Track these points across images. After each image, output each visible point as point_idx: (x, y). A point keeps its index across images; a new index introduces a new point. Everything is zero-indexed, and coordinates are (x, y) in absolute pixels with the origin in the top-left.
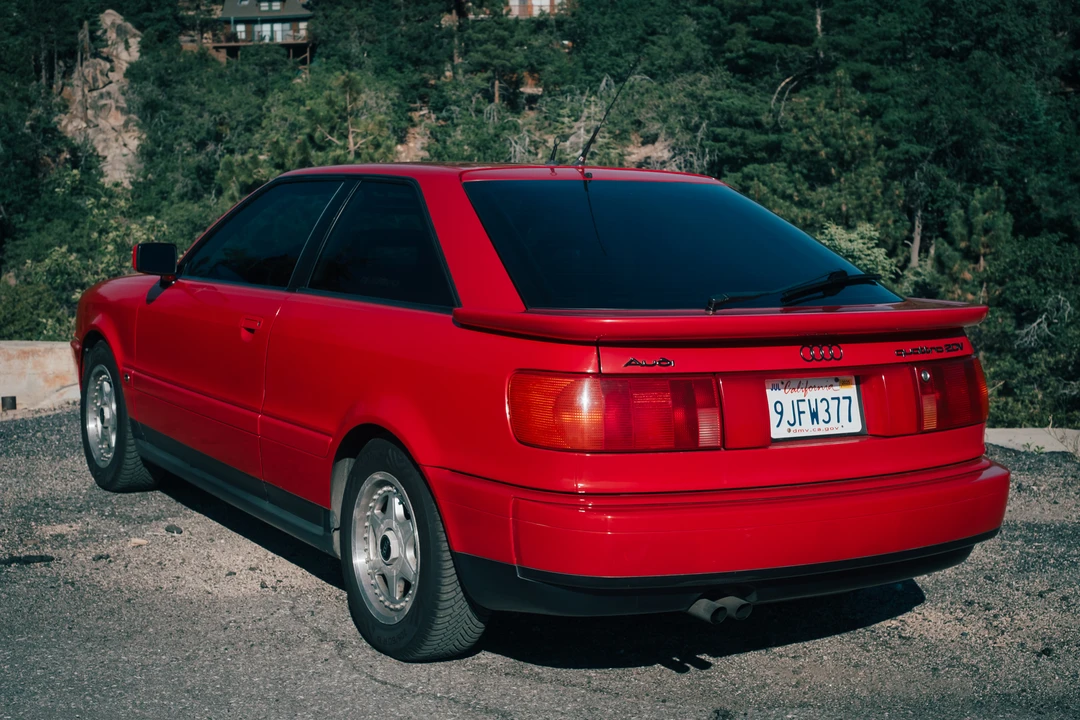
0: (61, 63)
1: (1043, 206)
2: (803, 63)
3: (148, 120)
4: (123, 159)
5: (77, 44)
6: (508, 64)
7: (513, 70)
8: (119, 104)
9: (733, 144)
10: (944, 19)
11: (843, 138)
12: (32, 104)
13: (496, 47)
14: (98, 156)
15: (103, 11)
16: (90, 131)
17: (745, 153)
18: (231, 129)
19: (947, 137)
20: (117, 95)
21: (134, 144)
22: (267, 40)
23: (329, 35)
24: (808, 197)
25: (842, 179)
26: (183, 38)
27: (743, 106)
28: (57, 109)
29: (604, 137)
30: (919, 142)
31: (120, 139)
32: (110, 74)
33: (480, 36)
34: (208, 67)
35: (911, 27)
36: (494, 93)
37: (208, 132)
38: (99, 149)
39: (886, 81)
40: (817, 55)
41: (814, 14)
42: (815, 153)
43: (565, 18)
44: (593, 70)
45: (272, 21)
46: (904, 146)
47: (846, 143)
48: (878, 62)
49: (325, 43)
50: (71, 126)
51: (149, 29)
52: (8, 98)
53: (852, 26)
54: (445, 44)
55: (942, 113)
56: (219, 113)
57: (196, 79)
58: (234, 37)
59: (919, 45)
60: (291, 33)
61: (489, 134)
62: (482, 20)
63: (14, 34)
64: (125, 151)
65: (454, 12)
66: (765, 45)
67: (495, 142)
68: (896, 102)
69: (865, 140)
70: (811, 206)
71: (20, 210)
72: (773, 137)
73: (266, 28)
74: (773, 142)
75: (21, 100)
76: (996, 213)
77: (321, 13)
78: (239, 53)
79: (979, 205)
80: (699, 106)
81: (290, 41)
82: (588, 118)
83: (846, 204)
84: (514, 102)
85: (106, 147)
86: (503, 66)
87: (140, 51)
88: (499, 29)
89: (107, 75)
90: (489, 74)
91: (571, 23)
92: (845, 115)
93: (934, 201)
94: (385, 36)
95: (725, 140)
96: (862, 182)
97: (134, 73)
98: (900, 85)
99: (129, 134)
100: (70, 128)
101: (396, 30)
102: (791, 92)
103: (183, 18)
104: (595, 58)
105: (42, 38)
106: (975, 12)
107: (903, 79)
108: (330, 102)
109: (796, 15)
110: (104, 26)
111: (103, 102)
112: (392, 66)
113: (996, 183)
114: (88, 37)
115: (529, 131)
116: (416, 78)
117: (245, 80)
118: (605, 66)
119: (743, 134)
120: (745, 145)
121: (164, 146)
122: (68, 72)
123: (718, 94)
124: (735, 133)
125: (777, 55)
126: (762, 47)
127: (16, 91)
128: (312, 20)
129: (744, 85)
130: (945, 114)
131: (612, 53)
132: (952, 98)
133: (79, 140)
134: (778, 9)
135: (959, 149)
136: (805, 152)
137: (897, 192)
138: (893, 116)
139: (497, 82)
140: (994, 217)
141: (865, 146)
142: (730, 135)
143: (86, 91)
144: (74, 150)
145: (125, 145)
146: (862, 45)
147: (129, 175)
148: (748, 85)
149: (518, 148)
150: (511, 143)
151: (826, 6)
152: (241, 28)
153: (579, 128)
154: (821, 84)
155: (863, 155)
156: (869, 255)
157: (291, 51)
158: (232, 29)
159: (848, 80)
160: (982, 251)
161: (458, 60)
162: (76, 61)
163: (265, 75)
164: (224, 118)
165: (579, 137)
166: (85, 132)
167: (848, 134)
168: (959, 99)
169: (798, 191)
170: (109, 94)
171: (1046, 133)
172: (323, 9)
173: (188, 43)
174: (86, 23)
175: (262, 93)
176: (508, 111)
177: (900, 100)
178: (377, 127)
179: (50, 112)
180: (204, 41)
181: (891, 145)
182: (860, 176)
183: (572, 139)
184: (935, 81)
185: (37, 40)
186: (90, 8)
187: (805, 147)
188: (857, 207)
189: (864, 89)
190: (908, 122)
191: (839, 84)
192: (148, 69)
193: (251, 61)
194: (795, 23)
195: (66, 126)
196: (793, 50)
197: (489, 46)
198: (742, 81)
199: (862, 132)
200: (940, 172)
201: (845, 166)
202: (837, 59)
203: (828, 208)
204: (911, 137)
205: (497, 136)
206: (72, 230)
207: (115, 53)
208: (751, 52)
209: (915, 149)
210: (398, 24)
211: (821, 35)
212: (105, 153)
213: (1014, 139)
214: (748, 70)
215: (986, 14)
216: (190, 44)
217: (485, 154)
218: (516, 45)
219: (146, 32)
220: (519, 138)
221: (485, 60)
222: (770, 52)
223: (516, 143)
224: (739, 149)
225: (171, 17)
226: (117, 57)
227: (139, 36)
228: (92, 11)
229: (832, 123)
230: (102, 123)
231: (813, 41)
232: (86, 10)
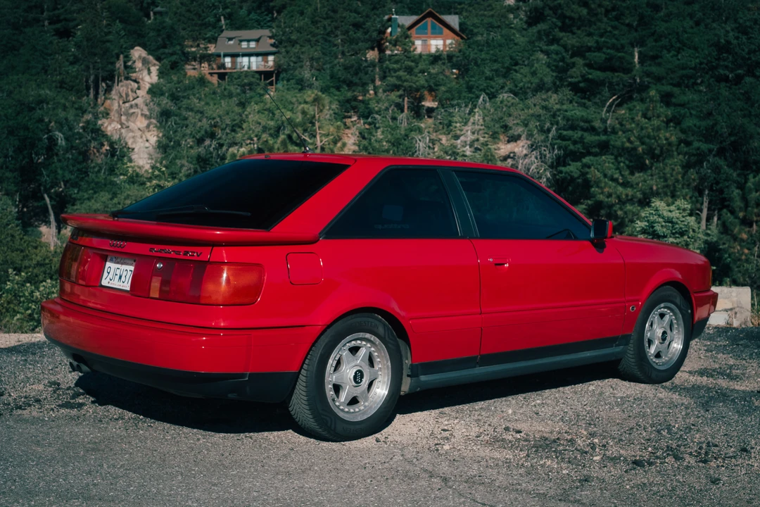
0: (104, 85)
2: (624, 85)
3: (164, 123)
4: (146, 150)
5: (115, 71)
6: (415, 86)
7: (417, 90)
8: (143, 112)
9: (575, 143)
10: (724, 55)
11: (655, 138)
12: (84, 112)
13: (406, 73)
14: (129, 148)
15: (133, 48)
16: (123, 131)
17: (583, 149)
18: (222, 130)
19: (727, 138)
20: (142, 106)
21: (153, 140)
22: (246, 69)
23: (289, 65)
24: (629, 180)
25: (653, 168)
26: (188, 67)
27: (583, 116)
28: (101, 115)
29: (484, 137)
30: (706, 142)
31: (144, 136)
32: (138, 91)
33: (395, 66)
34: (205, 87)
35: (702, 60)
36: (404, 105)
37: (206, 132)
38: (130, 143)
39: (684, 99)
40: (635, 80)
41: (634, 51)
42: (635, 149)
43: (454, 53)
44: (474, 90)
45: (249, 55)
46: (696, 144)
47: (657, 142)
48: (678, 85)
49: (286, 71)
50: (111, 127)
51: (165, 60)
52: (67, 107)
53: (660, 60)
54: (369, 72)
55: (723, 122)
56: (214, 119)
57: (197, 95)
58: (223, 66)
59: (707, 73)
60: (263, 63)
61: (401, 134)
62: (396, 55)
63: (72, 63)
64: (147, 144)
65: (376, 49)
66: (599, 73)
67: (405, 140)
68: (691, 114)
69: (670, 140)
70: (632, 186)
71: (75, 185)
72: (603, 138)
73: (245, 60)
74: (604, 141)
75: (76, 109)
77: (283, 50)
78: (227, 77)
79: (752, 187)
80: (551, 115)
81: (262, 69)
82: (474, 123)
83: (657, 185)
84: (417, 112)
85: (134, 142)
86: (410, 87)
87: (158, 75)
88: (408, 61)
89: (135, 92)
90: (401, 92)
91: (458, 57)
92: (656, 122)
93: (717, 183)
94: (328, 66)
95: (569, 139)
96: (668, 170)
97: (154, 91)
98: (693, 101)
99: (150, 133)
100: (109, 128)
101: (336, 62)
102: (616, 106)
103: (188, 53)
104: (475, 81)
105: (91, 66)
106: (746, 50)
107: (696, 97)
108: (304, 113)
109: (620, 52)
110: (134, 58)
111: (132, 111)
112: (333, 87)
114: (123, 66)
115: (429, 132)
116: (349, 94)
117: (230, 96)
118: (482, 87)
119: (582, 135)
120: (584, 143)
121: (174, 142)
122: (109, 90)
123: (565, 107)
124: (577, 135)
125: (607, 80)
126: (596, 75)
127: (74, 103)
128: (277, 55)
129: (583, 101)
130: (725, 122)
131: (487, 78)
132: (730, 110)
133: (116, 137)
134: (608, 48)
135: (735, 146)
136: (627, 148)
137: (693, 177)
138: (689, 122)
139: (406, 98)
141: (670, 144)
142: (573, 136)
143: (121, 103)
144: (112, 144)
145: (147, 141)
146: (667, 74)
147: (150, 161)
148: (586, 101)
149: (421, 144)
150: (416, 141)
151: (641, 46)
152: (228, 60)
153: (467, 131)
154: (638, 100)
155: (668, 151)
156: (683, 221)
157: (263, 76)
158: (222, 61)
159: (658, 98)
160: (755, 219)
161: (378, 83)
162: (114, 82)
163: (244, 92)
164: (217, 122)
165: (466, 137)
166: (120, 131)
167: (658, 136)
168: (735, 111)
169: (622, 175)
170: (137, 105)
172: (285, 47)
173: (191, 71)
174: (122, 56)
175: (242, 105)
176: (414, 118)
177: (694, 112)
178: (335, 130)
179: (96, 117)
180: (202, 69)
181: (688, 144)
182: (666, 165)
183: (462, 138)
184: (718, 99)
185: (88, 68)
186: (124, 46)
187: (628, 145)
188: (664, 187)
189: (668, 104)
190: (699, 128)
191: (652, 101)
192: (164, 88)
193: (235, 83)
194: (620, 57)
195: (107, 127)
196: (618, 77)
197: (401, 73)
198: (582, 99)
199: (668, 135)
200: (721, 162)
201: (655, 157)
202: (649, 83)
203: (644, 187)
204: (701, 138)
205: (407, 136)
206: (111, 199)
207: (141, 77)
208: (588, 78)
209: (704, 147)
210: (336, 58)
211: (637, 66)
212: (133, 146)
214: (586, 91)
215: (755, 51)
216: (193, 71)
217: (398, 148)
218: (420, 72)
219: (162, 62)
220: (423, 138)
221: (398, 83)
222: (601, 78)
223: (420, 140)
224: (579, 146)
225: (180, 52)
226: (142, 79)
227: (158, 65)
228: (126, 48)
229: (647, 128)
230: (132, 125)
231: (632, 70)
232: (121, 47)
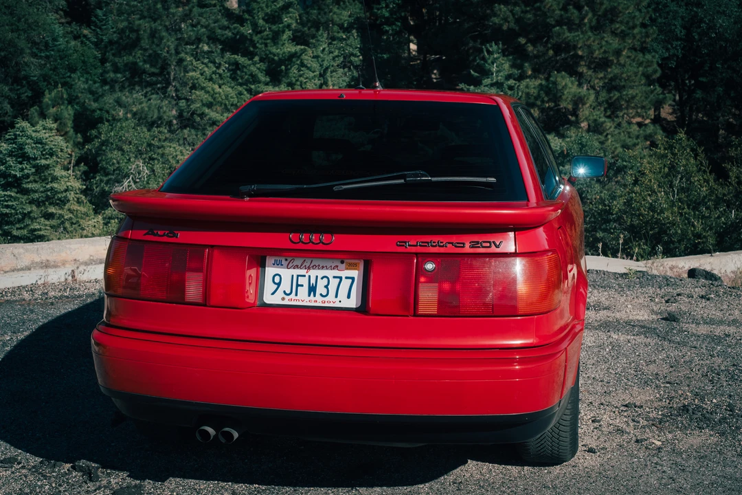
1: (87, 101)
76: (62, 107)
79: (50, 102)
113: (60, 85)
140: (61, 110)
171: (67, 50)
213: (43, 54)
